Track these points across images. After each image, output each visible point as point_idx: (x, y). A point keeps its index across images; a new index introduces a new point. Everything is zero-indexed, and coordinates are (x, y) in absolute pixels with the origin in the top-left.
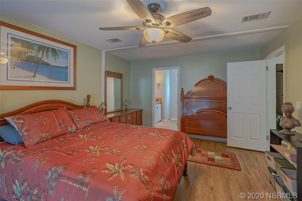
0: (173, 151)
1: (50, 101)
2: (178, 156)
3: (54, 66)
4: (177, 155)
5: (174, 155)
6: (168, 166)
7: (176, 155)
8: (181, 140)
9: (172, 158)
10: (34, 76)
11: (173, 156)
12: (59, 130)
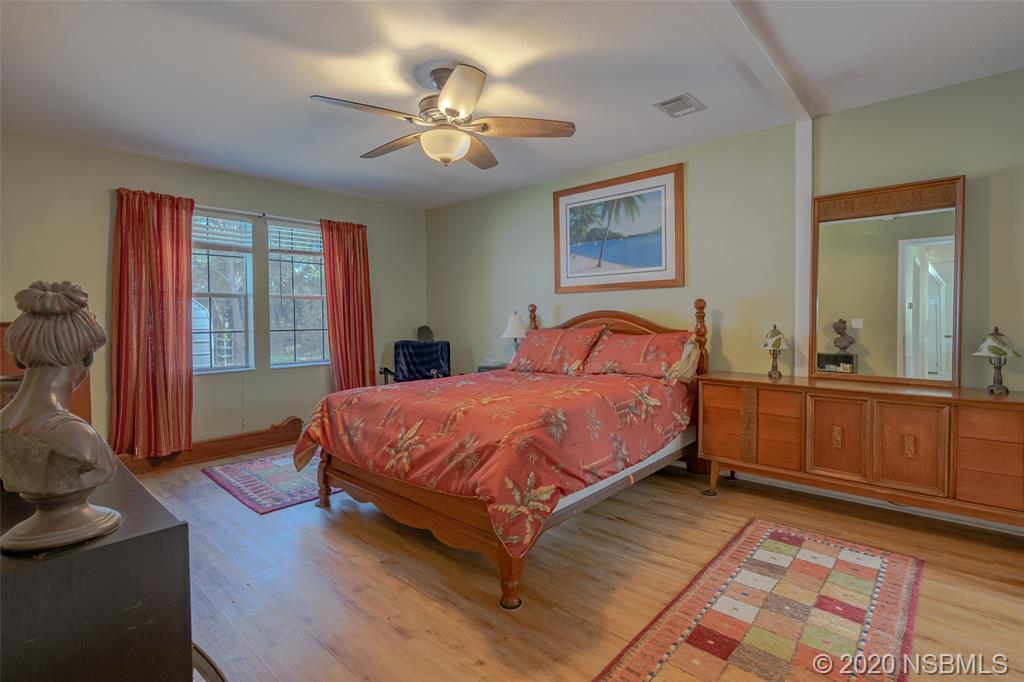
0: (418, 424)
1: (621, 313)
2: (416, 443)
3: (630, 236)
4: (417, 438)
5: (412, 431)
6: (384, 425)
7: (415, 435)
8: (471, 436)
9: (403, 429)
10: (599, 265)
11: (408, 428)
12: (548, 362)
